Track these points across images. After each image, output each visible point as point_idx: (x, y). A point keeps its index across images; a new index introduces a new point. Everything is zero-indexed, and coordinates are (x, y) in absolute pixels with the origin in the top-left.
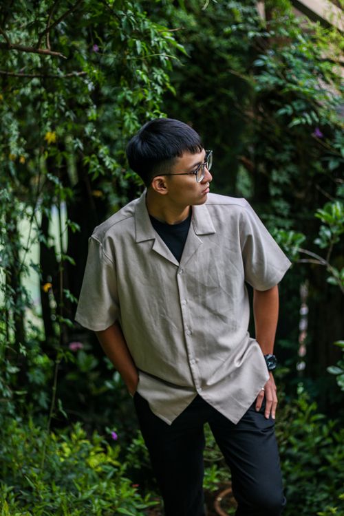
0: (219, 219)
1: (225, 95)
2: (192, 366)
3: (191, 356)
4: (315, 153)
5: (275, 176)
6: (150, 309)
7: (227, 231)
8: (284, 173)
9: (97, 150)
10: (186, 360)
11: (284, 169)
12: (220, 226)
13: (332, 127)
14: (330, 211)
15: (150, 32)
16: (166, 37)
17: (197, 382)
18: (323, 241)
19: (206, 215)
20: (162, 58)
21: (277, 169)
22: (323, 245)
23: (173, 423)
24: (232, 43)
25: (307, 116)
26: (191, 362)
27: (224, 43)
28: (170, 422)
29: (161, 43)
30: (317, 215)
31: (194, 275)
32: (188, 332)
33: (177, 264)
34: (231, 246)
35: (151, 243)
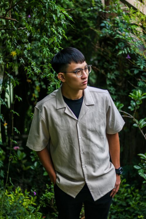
0: (96, 99)
1: (86, 38)
2: (84, 169)
3: (83, 164)
4: (127, 66)
5: (109, 76)
6: (64, 141)
7: (100, 104)
8: (113, 74)
9: (30, 64)
10: (80, 166)
11: (113, 73)
12: (97, 102)
13: (136, 55)
14: (135, 94)
15: (57, 11)
16: (64, 13)
17: (86, 176)
18: (132, 108)
19: (90, 97)
20: (62, 23)
21: (110, 73)
22: (132, 110)
23: (76, 197)
24: (89, 15)
25: (125, 50)
26: (83, 166)
27: (86, 14)
28: (74, 197)
29: (62, 16)
30: (130, 96)
31: (84, 125)
32: (82, 152)
33: (77, 119)
34: (102, 111)
35: (64, 109)
